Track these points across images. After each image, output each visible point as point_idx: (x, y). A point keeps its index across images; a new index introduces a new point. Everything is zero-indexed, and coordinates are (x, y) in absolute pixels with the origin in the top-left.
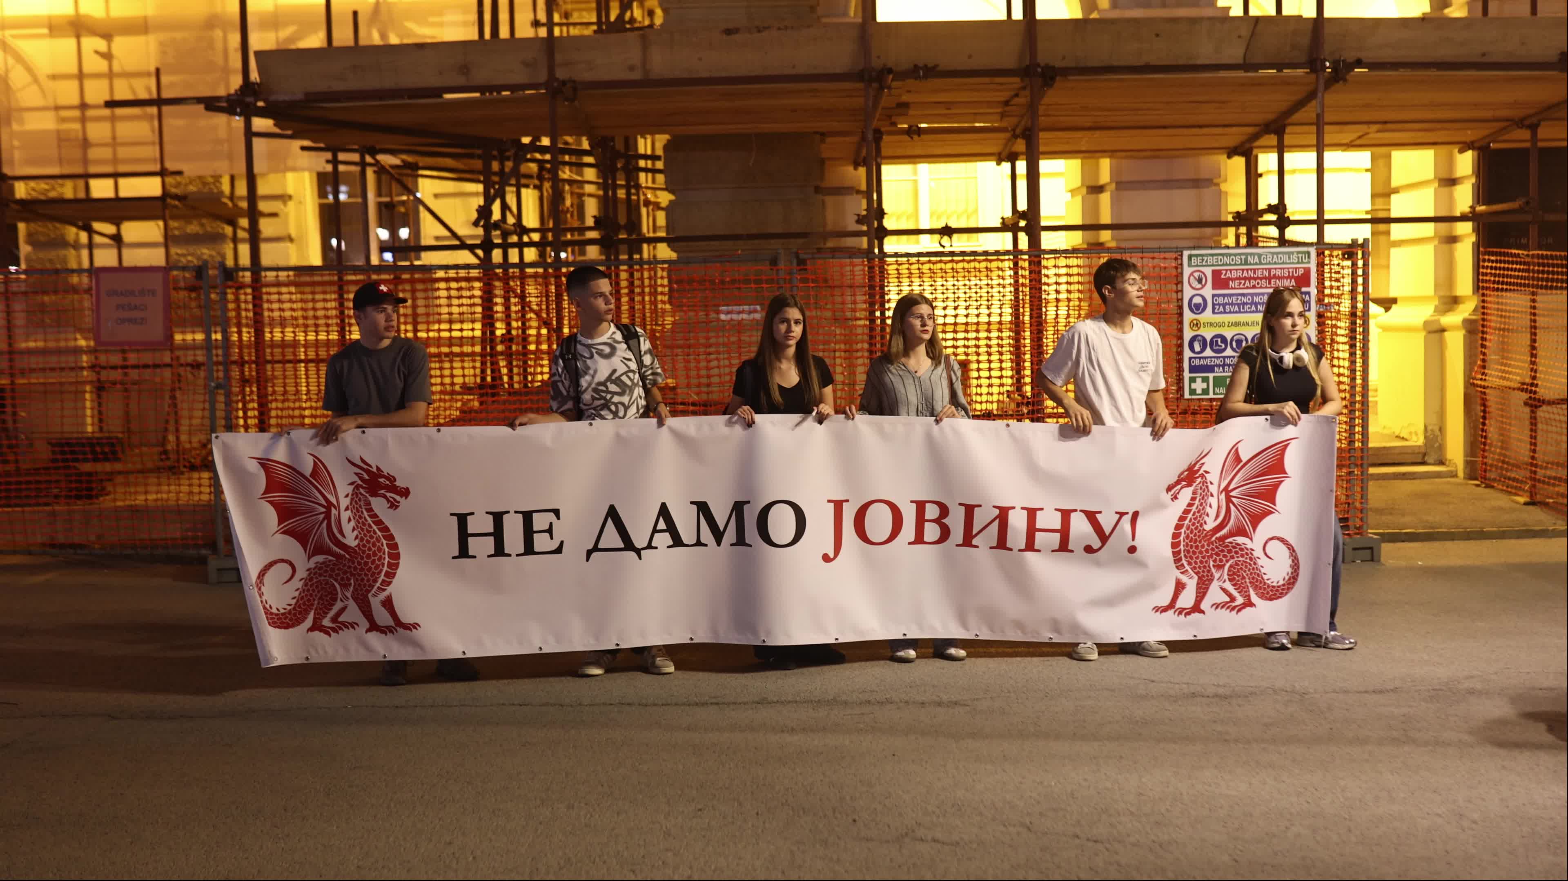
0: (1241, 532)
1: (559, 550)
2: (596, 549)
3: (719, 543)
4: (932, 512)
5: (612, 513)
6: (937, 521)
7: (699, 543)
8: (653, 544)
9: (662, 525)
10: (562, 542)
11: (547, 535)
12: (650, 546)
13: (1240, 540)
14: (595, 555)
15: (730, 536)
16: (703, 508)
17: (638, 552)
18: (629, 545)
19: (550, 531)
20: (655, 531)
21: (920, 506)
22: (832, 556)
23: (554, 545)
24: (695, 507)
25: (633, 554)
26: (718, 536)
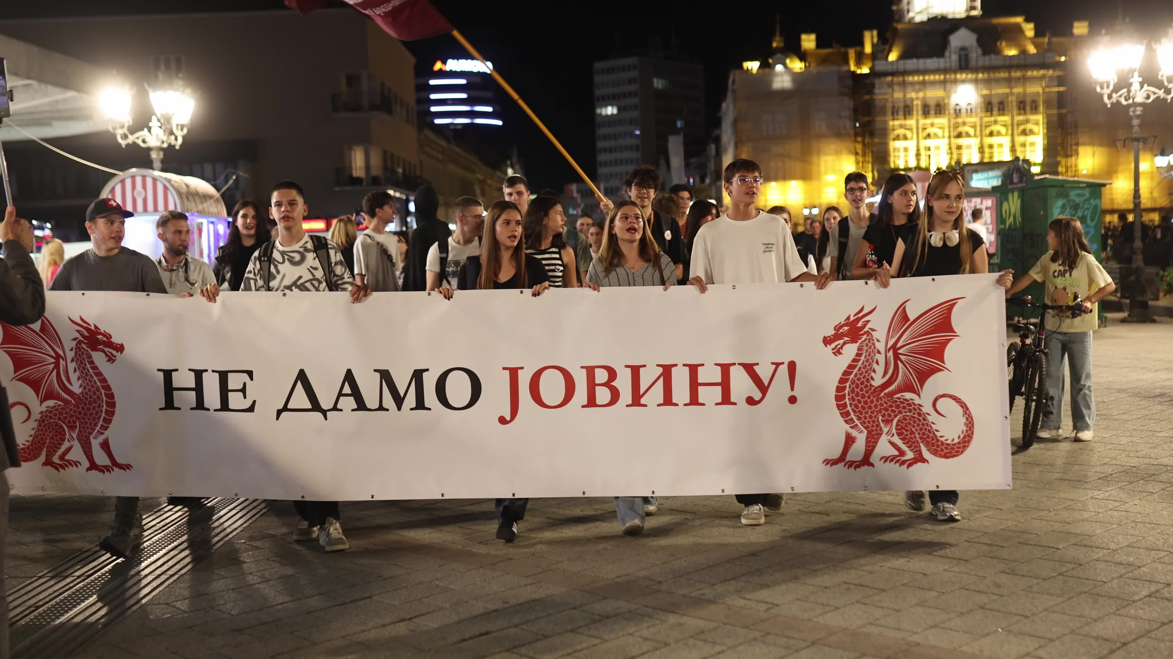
0: (908, 387)
1: (251, 409)
2: (285, 409)
3: (399, 409)
4: (601, 376)
5: (302, 376)
6: (607, 384)
7: (381, 408)
8: (339, 407)
9: (347, 390)
10: (254, 402)
11: (241, 394)
12: (335, 408)
13: (908, 395)
14: (284, 414)
15: (410, 400)
16: (385, 376)
17: (324, 413)
18: (316, 406)
19: (243, 390)
20: (340, 394)
21: (590, 371)
22: (508, 418)
23: (247, 404)
24: (378, 375)
25: (319, 415)
26: (399, 401)
